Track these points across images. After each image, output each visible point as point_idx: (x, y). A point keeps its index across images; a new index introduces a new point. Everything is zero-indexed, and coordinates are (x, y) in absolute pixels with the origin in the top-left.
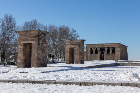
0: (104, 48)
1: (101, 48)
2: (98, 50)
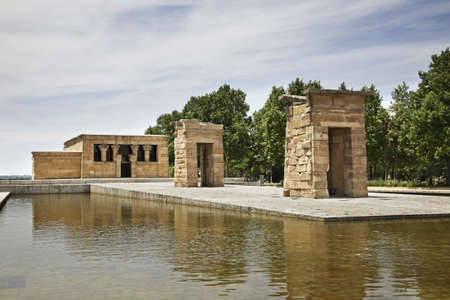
0: (129, 147)
1: (121, 145)
2: (115, 151)
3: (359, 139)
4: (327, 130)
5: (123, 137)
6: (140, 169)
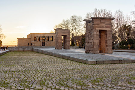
0: (45, 37)
1: (42, 36)
3: (109, 34)
4: (98, 31)
6: (48, 43)
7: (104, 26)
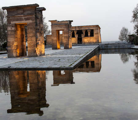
0: (81, 31)
1: (78, 30)
2: (75, 33)
3: (31, 28)
4: (14, 26)
5: (78, 27)
6: (86, 40)
7: (23, 18)
